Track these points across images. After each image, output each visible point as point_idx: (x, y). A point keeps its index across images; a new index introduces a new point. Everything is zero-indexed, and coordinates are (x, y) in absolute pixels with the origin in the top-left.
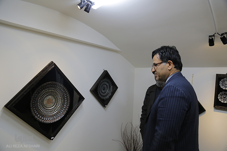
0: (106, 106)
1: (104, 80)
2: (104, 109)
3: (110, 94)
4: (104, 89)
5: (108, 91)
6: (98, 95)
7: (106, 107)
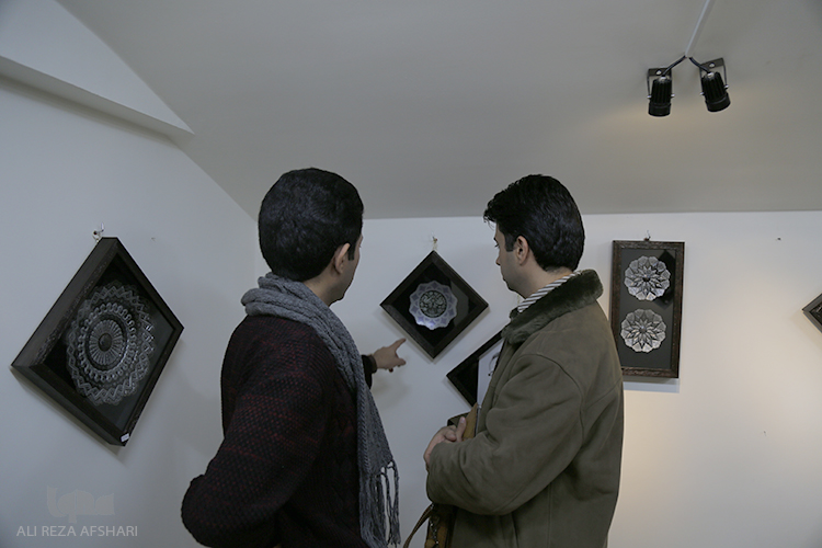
0: (124, 439)
1: (106, 292)
2: (115, 453)
3: (143, 370)
4: (104, 347)
5: (130, 355)
6: (74, 387)
7: (124, 444)
